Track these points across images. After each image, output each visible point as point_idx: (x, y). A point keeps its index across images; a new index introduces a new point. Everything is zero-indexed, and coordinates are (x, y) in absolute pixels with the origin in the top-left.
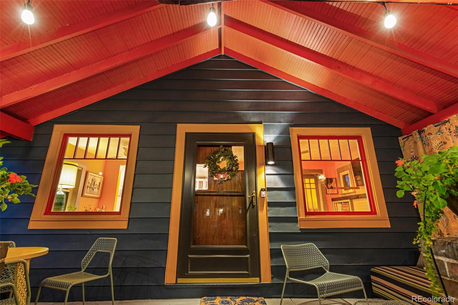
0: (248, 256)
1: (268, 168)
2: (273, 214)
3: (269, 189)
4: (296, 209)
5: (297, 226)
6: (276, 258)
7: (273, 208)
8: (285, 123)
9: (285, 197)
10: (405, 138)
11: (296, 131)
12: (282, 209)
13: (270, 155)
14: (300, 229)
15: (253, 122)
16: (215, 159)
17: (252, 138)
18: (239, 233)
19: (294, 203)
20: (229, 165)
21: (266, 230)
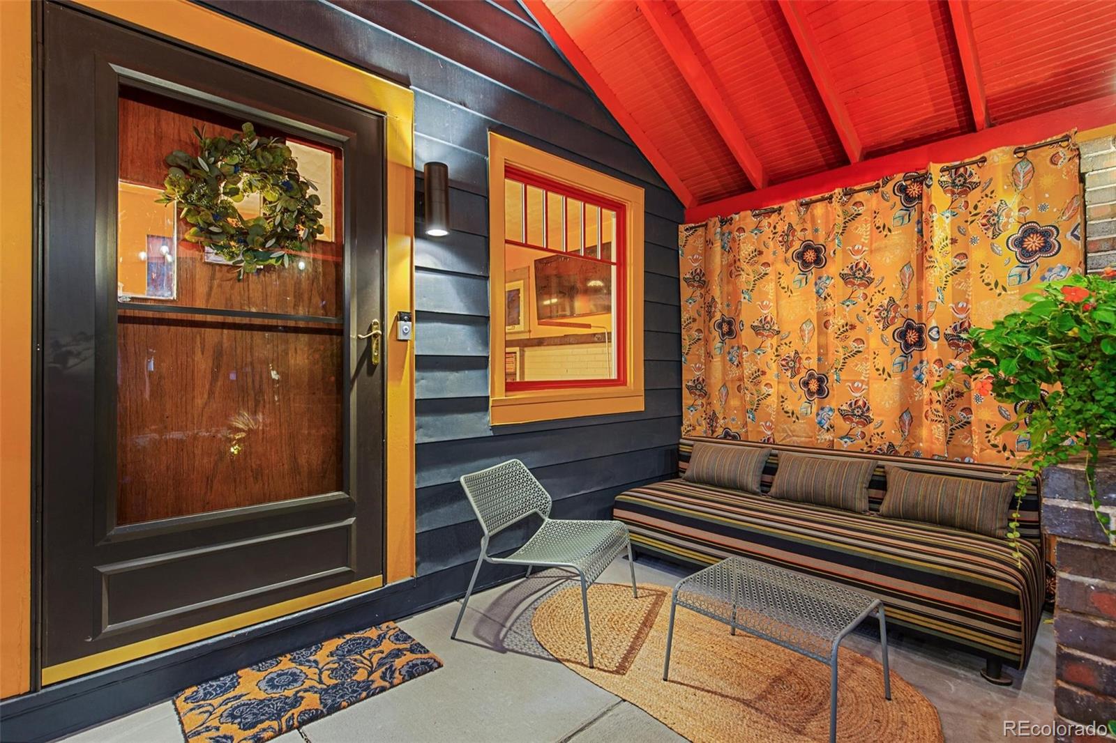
0: (351, 521)
1: (419, 245)
2: (428, 389)
3: (424, 316)
4: (486, 376)
5: (484, 421)
6: (429, 511)
7: (428, 374)
8: (475, 110)
9: (460, 341)
10: (691, 228)
11: (504, 150)
12: (453, 376)
13: (438, 207)
14: (493, 428)
15: (380, 68)
16: (216, 173)
17: (373, 128)
18: (312, 455)
19: (483, 359)
20: (283, 213)
21: (407, 437)
